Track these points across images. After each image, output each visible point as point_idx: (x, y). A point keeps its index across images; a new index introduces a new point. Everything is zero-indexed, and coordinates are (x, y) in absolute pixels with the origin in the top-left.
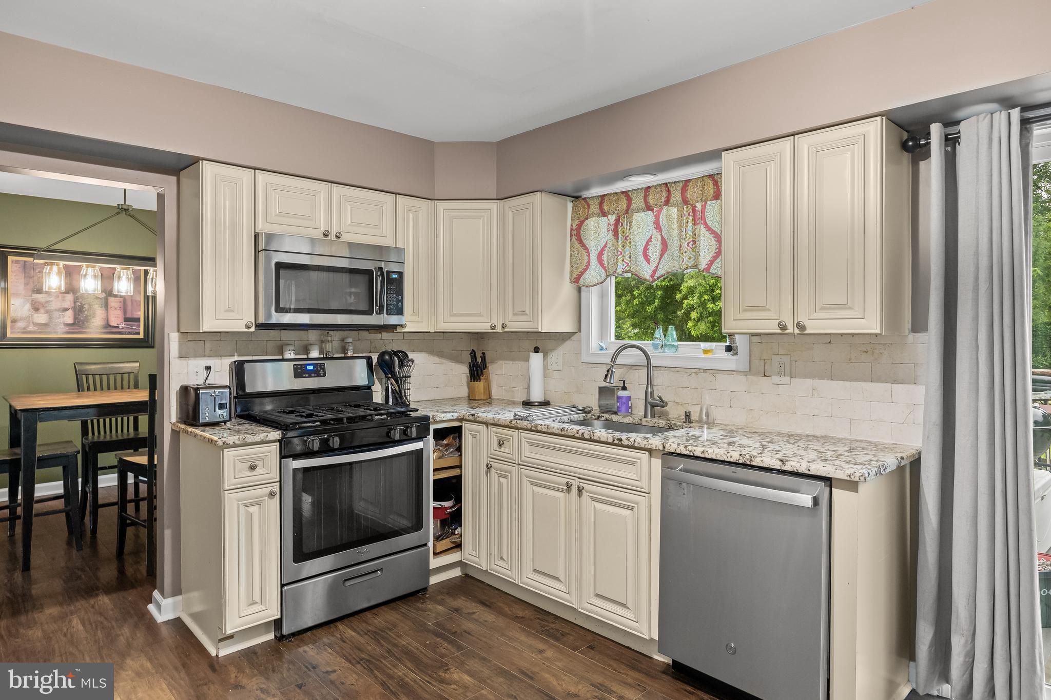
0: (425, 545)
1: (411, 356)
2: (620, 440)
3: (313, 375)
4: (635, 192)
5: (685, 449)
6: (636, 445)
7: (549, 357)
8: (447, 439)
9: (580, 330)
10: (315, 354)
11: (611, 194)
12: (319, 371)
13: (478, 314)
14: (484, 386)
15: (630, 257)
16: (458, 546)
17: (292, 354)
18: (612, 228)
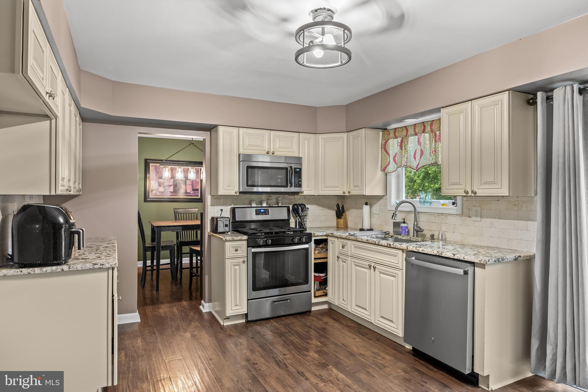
0: (310, 291)
1: (307, 206)
2: (390, 245)
3: (263, 214)
4: (409, 126)
5: (415, 249)
6: (396, 247)
7: (373, 207)
8: (322, 245)
9: (387, 195)
10: (264, 205)
11: (399, 128)
12: (266, 212)
13: (338, 187)
14: (343, 221)
15: (407, 159)
16: (326, 295)
17: (255, 205)
18: (400, 144)
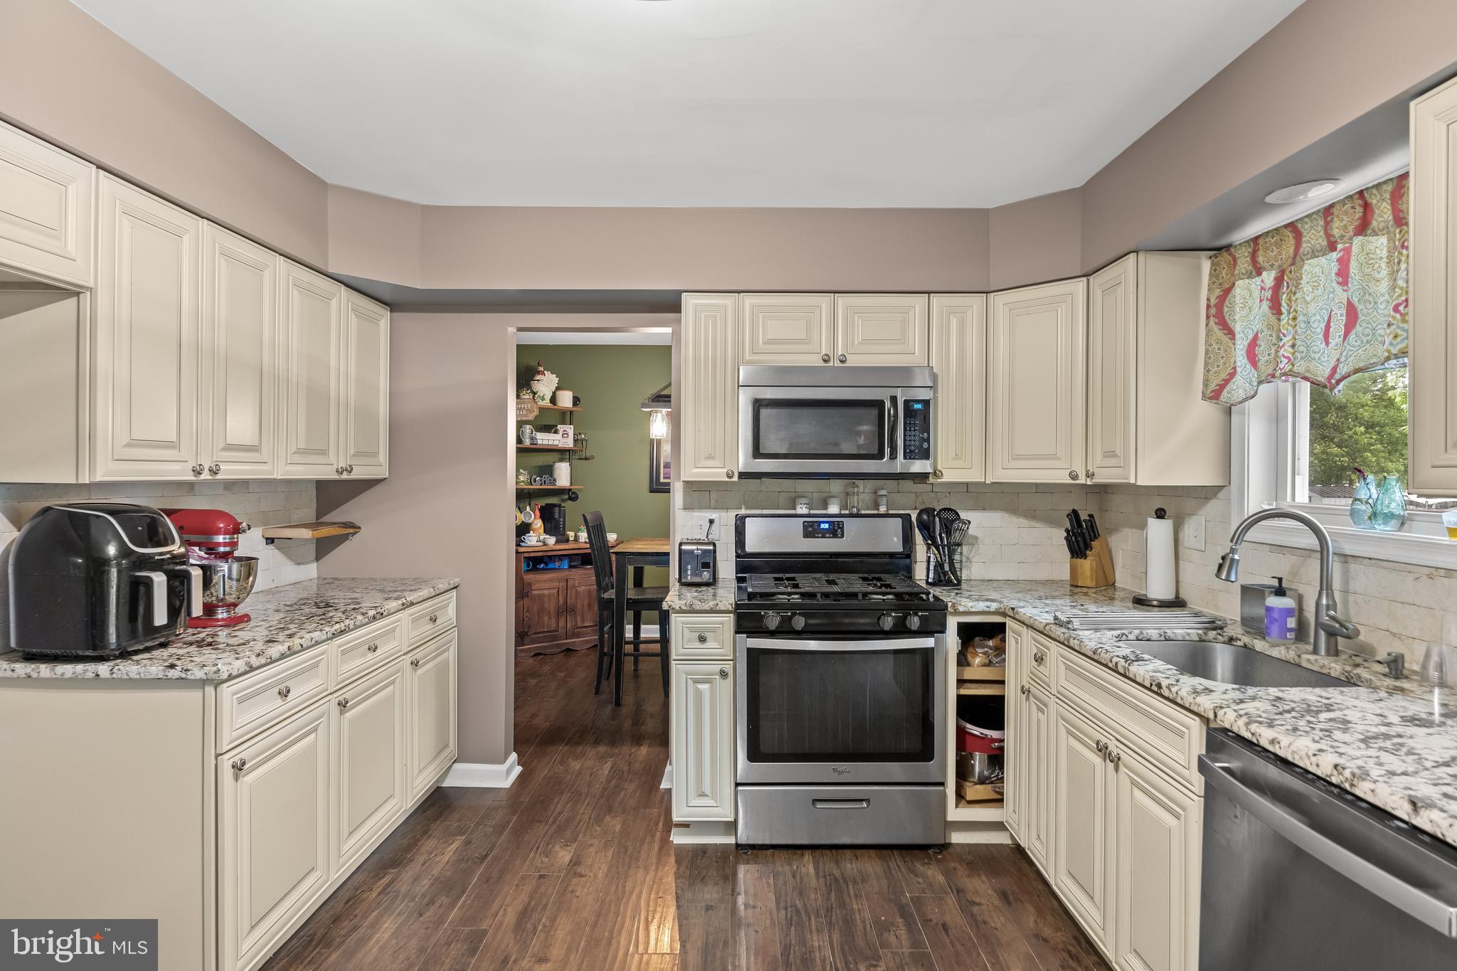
0: (942, 784)
1: (964, 515)
2: (1159, 686)
3: (827, 535)
4: (1307, 220)
5: (1245, 728)
6: (1179, 701)
7: (1186, 526)
8: (994, 640)
9: (1230, 484)
10: (834, 509)
11: (1268, 232)
12: (836, 530)
13: (1054, 457)
14: (1092, 567)
16: (998, 801)
17: (804, 508)
18: (1269, 294)
